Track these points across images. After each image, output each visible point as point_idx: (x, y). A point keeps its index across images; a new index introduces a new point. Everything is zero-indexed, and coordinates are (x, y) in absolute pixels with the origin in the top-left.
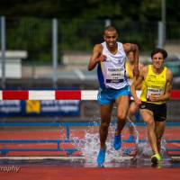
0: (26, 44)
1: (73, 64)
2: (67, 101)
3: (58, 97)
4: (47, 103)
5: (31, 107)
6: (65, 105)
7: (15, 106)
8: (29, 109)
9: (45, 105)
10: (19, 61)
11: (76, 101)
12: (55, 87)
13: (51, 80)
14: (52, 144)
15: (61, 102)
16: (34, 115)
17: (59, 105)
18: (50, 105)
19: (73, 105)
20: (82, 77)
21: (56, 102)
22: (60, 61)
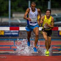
1: (16, 17)
2: (14, 31)
3: (11, 29)
5: (1, 33)
9: (6, 32)
12: (10, 25)
15: (12, 31)
17: (11, 32)
19: (16, 32)
20: (20, 22)
21: (10, 31)
22: (11, 16)
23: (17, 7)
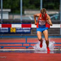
0: (10, 7)
1: (28, 14)
2: (26, 28)
4: (18, 29)
5: (12, 30)
6: (25, 29)
7: (6, 30)
8: (11, 31)
9: (18, 30)
10: (8, 13)
11: (29, 28)
12: (21, 23)
13: (20, 20)
14: (20, 44)
16: (13, 33)
17: (23, 30)
18: (19, 30)
19: (28, 29)
20: (32, 19)
21: (22, 28)
22: (23, 13)
23: (29, 4)
